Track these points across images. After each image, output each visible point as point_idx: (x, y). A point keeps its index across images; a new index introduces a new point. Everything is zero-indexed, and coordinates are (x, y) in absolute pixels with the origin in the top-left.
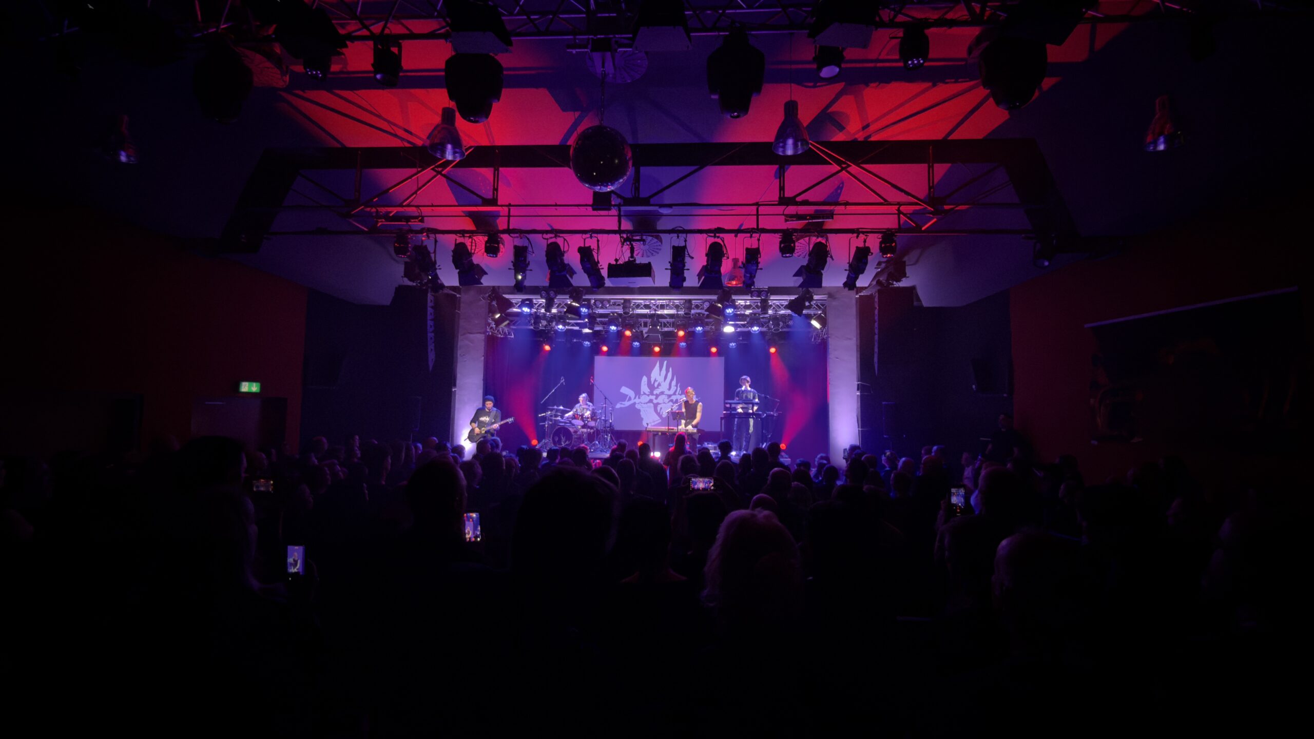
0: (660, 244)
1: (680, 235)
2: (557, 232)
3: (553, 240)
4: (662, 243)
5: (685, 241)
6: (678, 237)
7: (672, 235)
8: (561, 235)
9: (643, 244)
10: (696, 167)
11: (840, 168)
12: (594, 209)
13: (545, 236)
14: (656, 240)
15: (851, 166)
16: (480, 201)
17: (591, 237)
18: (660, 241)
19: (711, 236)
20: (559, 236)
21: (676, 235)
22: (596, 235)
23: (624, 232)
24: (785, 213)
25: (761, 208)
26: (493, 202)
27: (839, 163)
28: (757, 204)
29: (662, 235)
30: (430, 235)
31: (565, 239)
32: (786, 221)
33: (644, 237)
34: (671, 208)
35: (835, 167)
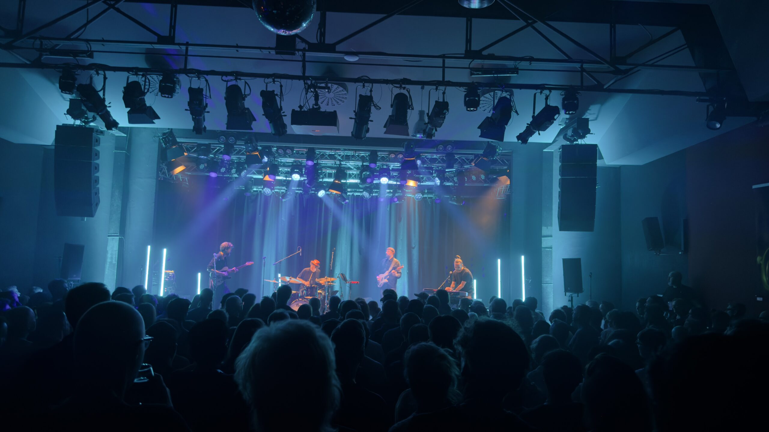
0: (345, 92)
1: (366, 84)
2: (238, 75)
3: (234, 83)
4: (348, 93)
5: (371, 91)
6: (364, 86)
7: (357, 84)
8: (242, 78)
9: (328, 91)
10: (382, 16)
11: (526, 24)
12: (277, 53)
13: (224, 78)
14: (341, 89)
15: (537, 22)
16: (155, 39)
17: (274, 81)
18: (346, 90)
19: (397, 87)
20: (240, 79)
21: (362, 84)
22: (279, 80)
23: (308, 78)
24: (471, 66)
25: (447, 60)
26: (170, 40)
27: (525, 18)
28: (443, 57)
29: (347, 84)
30: (100, 72)
31: (246, 83)
32: (472, 74)
33: (330, 85)
34: (357, 56)
35: (521, 23)
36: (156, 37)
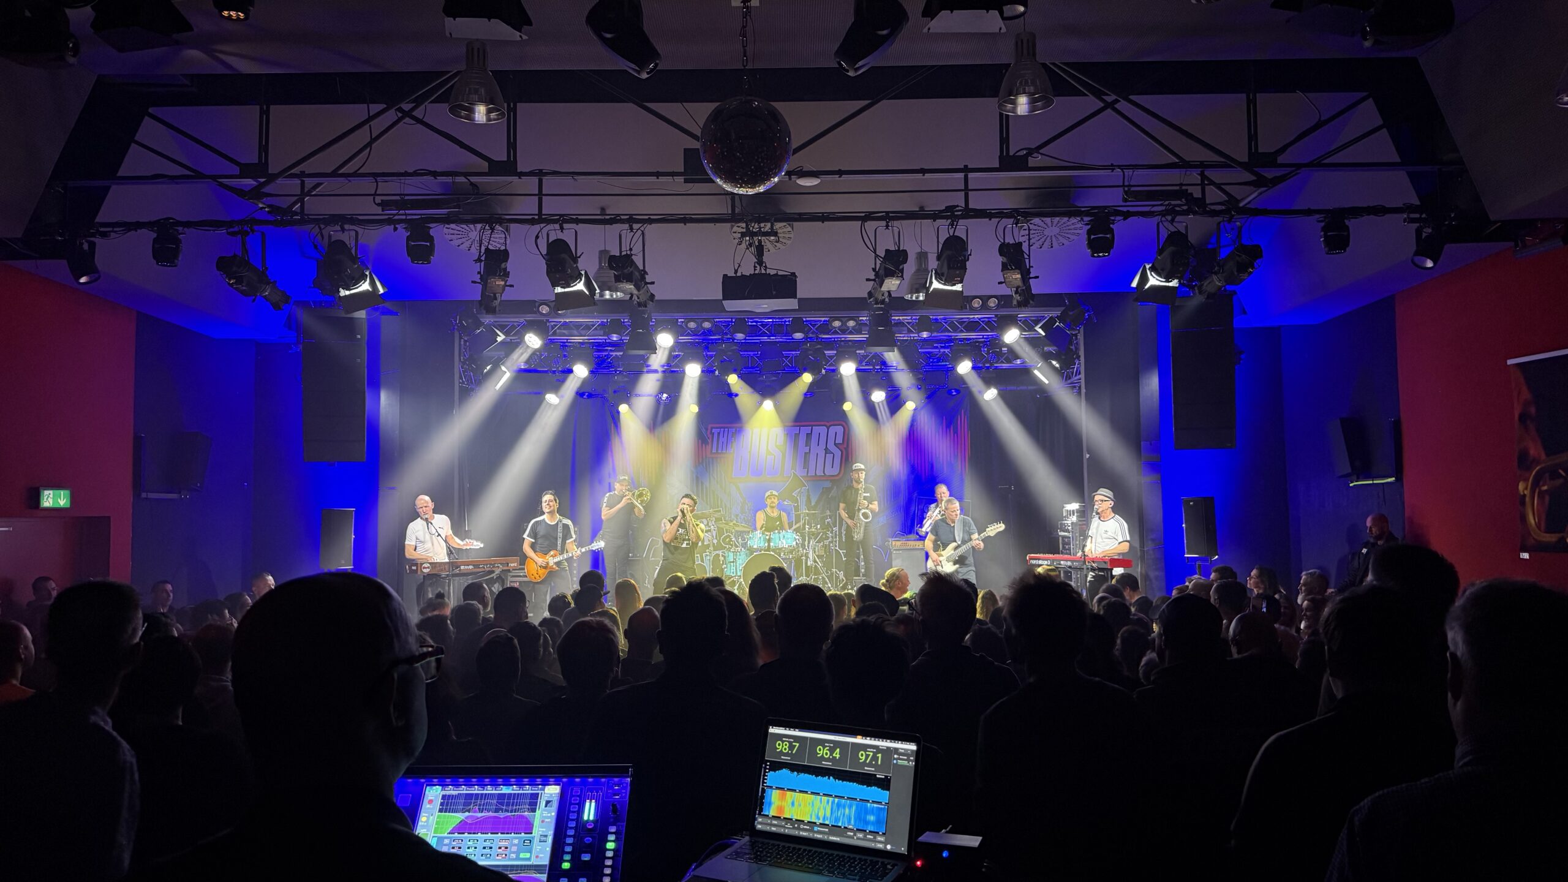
0: (789, 229)
10: (867, 102)
11: (1103, 105)
12: (686, 181)
15: (1120, 101)
16: (484, 166)
25: (971, 175)
26: (508, 168)
27: (1098, 94)
28: (966, 170)
34: (818, 178)
35: (1092, 103)
36: (487, 164)
